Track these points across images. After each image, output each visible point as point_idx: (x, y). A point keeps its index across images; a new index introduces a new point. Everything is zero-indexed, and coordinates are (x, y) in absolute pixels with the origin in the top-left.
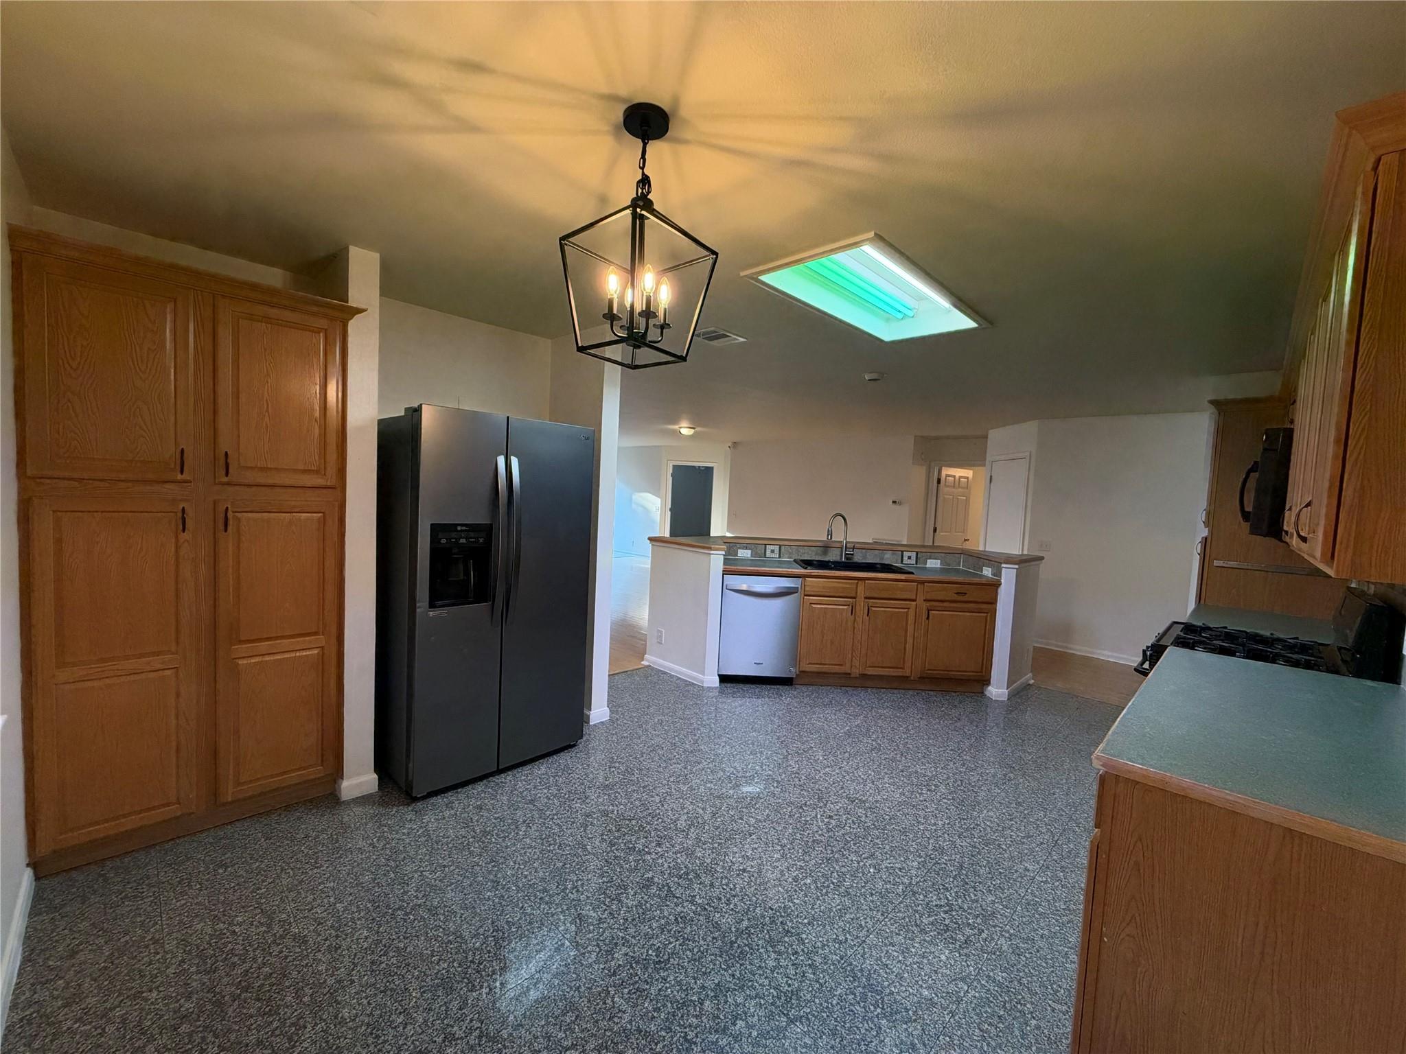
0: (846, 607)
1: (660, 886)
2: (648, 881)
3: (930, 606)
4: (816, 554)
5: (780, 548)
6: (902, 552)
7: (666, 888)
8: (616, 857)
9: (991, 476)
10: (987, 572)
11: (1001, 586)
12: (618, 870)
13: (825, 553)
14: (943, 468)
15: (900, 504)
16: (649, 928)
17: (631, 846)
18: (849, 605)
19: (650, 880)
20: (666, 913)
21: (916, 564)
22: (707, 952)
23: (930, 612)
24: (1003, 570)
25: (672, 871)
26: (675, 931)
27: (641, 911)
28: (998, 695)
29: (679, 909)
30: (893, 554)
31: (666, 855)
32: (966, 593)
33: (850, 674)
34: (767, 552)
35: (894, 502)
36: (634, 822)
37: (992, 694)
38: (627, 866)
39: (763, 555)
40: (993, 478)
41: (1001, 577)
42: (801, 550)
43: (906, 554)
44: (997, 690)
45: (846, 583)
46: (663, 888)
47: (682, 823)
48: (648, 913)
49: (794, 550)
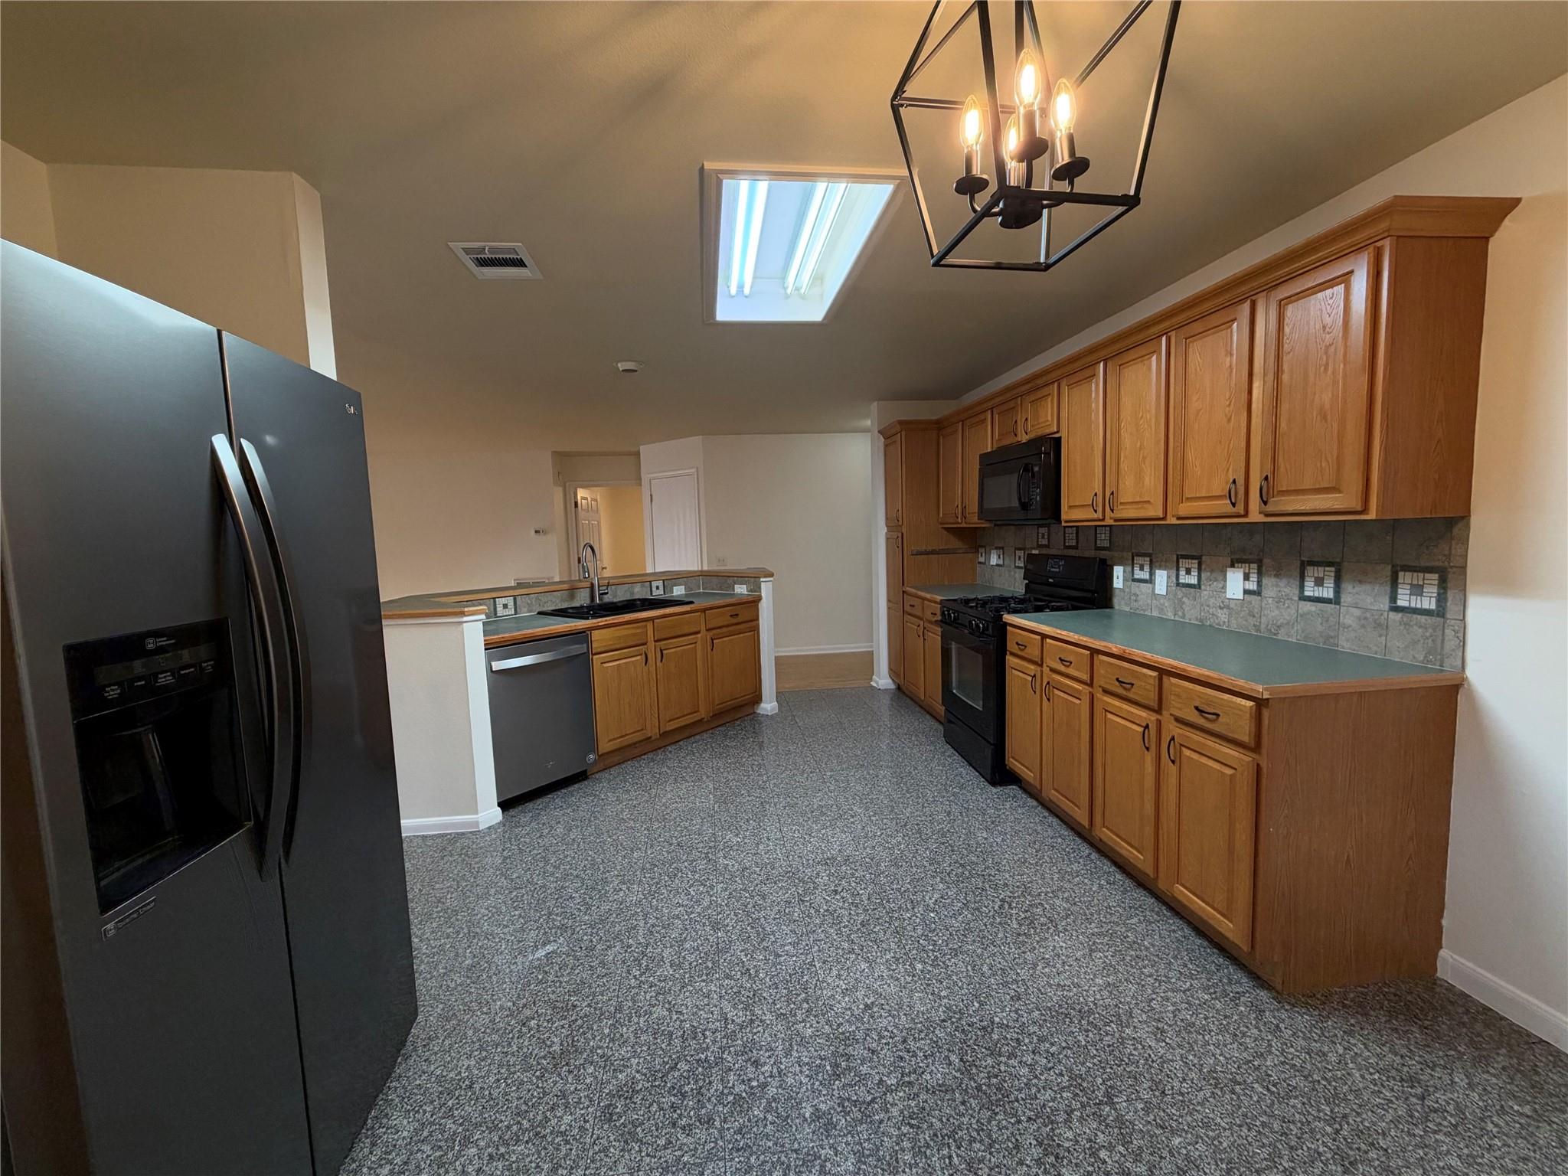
0: (639, 658)
1: (839, 1109)
2: (819, 1118)
3: (714, 635)
4: (562, 601)
5: (515, 600)
6: (650, 582)
7: (846, 1104)
8: (739, 1131)
9: (651, 495)
10: (741, 589)
11: (762, 601)
12: (770, 1144)
13: (572, 597)
14: (578, 489)
15: (545, 532)
16: (911, 1169)
17: (731, 1098)
18: (641, 655)
19: (817, 1114)
20: (894, 1132)
21: (665, 594)
22: (982, 1124)
23: (714, 641)
24: (762, 583)
25: (820, 1078)
26: (932, 1140)
27: (872, 1161)
28: (772, 710)
29: (895, 1111)
30: (642, 586)
31: (783, 1067)
32: (737, 615)
33: (650, 737)
34: (498, 609)
35: (536, 532)
36: (683, 1066)
37: (767, 710)
38: (770, 1127)
39: (493, 614)
40: (654, 497)
41: (760, 592)
42: (542, 597)
43: (654, 584)
44: (768, 706)
45: (633, 628)
46: (843, 1106)
47: (738, 1015)
48: (881, 1153)
49: (533, 600)
